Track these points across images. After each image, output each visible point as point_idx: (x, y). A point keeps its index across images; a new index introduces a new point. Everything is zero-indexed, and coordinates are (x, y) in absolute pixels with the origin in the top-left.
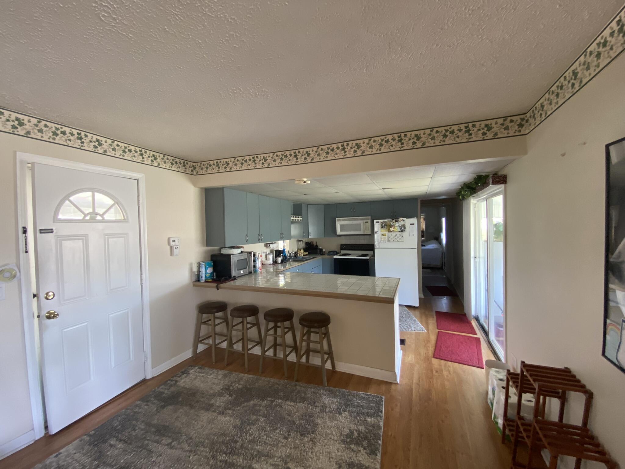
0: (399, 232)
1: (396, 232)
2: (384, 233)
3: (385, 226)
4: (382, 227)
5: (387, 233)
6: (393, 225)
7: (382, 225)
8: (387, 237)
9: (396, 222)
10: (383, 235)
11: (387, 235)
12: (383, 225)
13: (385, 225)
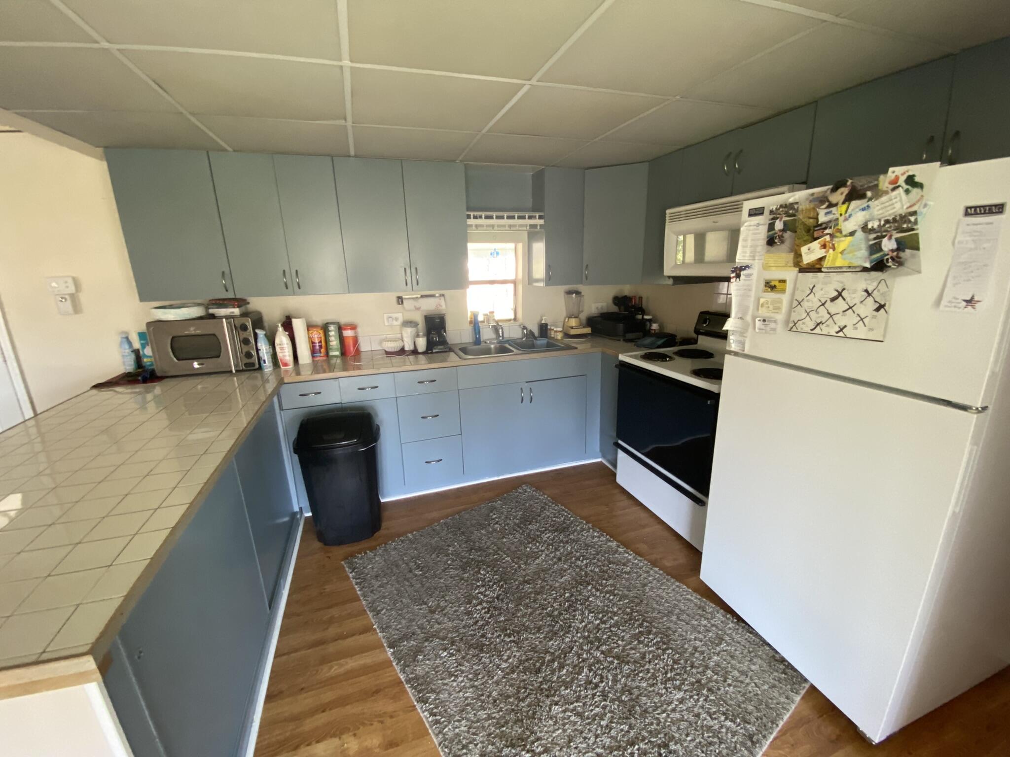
0: (865, 270)
1: (839, 270)
2: (775, 275)
3: (788, 235)
4: (771, 242)
5: (790, 274)
6: (826, 226)
7: (771, 227)
8: (785, 298)
9: (854, 204)
10: (770, 286)
11: (789, 286)
12: (779, 225)
13: (787, 227)
